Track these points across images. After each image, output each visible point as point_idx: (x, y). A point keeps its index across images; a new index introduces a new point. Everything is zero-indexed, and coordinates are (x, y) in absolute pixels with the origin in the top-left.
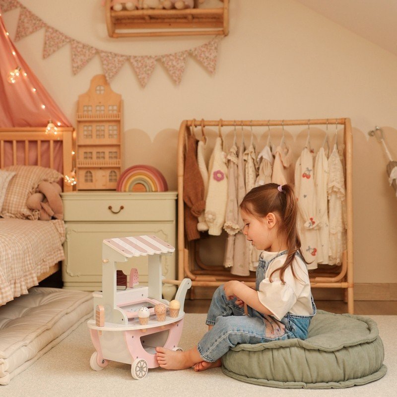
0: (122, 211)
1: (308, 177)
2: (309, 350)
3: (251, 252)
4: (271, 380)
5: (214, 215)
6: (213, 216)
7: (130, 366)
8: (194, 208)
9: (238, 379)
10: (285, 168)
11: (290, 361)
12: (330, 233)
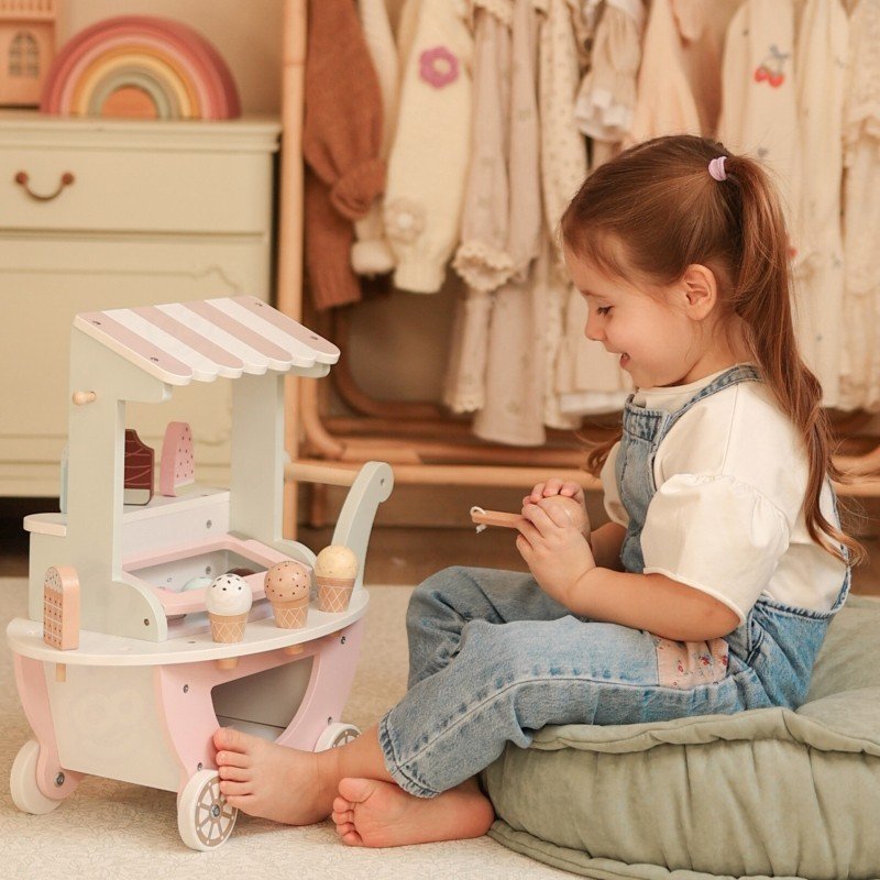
0: (68, 190)
1: (776, 81)
2: (824, 753)
3: (551, 356)
4: (680, 867)
5: (418, 213)
6: (415, 217)
7: (173, 796)
8: (343, 186)
9: (552, 861)
10: (685, 42)
11: (754, 795)
12: (846, 294)
